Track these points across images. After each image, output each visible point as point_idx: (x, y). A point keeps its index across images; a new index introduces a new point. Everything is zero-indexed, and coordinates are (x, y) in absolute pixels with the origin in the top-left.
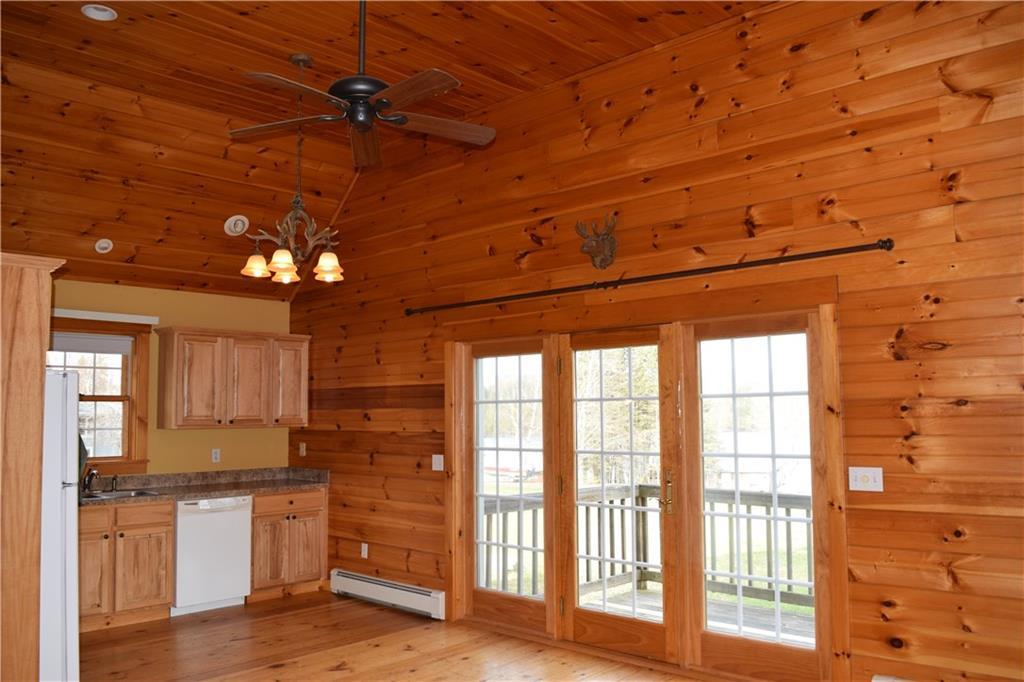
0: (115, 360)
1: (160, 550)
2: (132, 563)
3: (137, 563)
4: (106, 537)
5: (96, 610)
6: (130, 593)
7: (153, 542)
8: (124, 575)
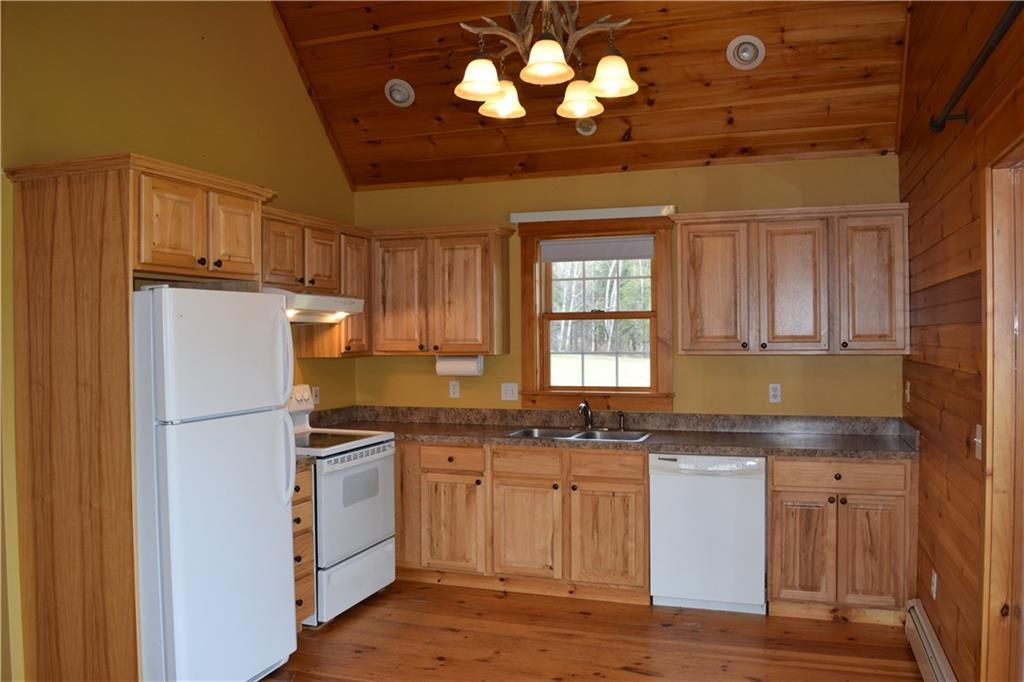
0: (641, 267)
1: (626, 515)
2: (591, 524)
3: (596, 526)
4: (555, 487)
5: (546, 572)
6: (588, 561)
7: (618, 502)
8: (582, 538)
